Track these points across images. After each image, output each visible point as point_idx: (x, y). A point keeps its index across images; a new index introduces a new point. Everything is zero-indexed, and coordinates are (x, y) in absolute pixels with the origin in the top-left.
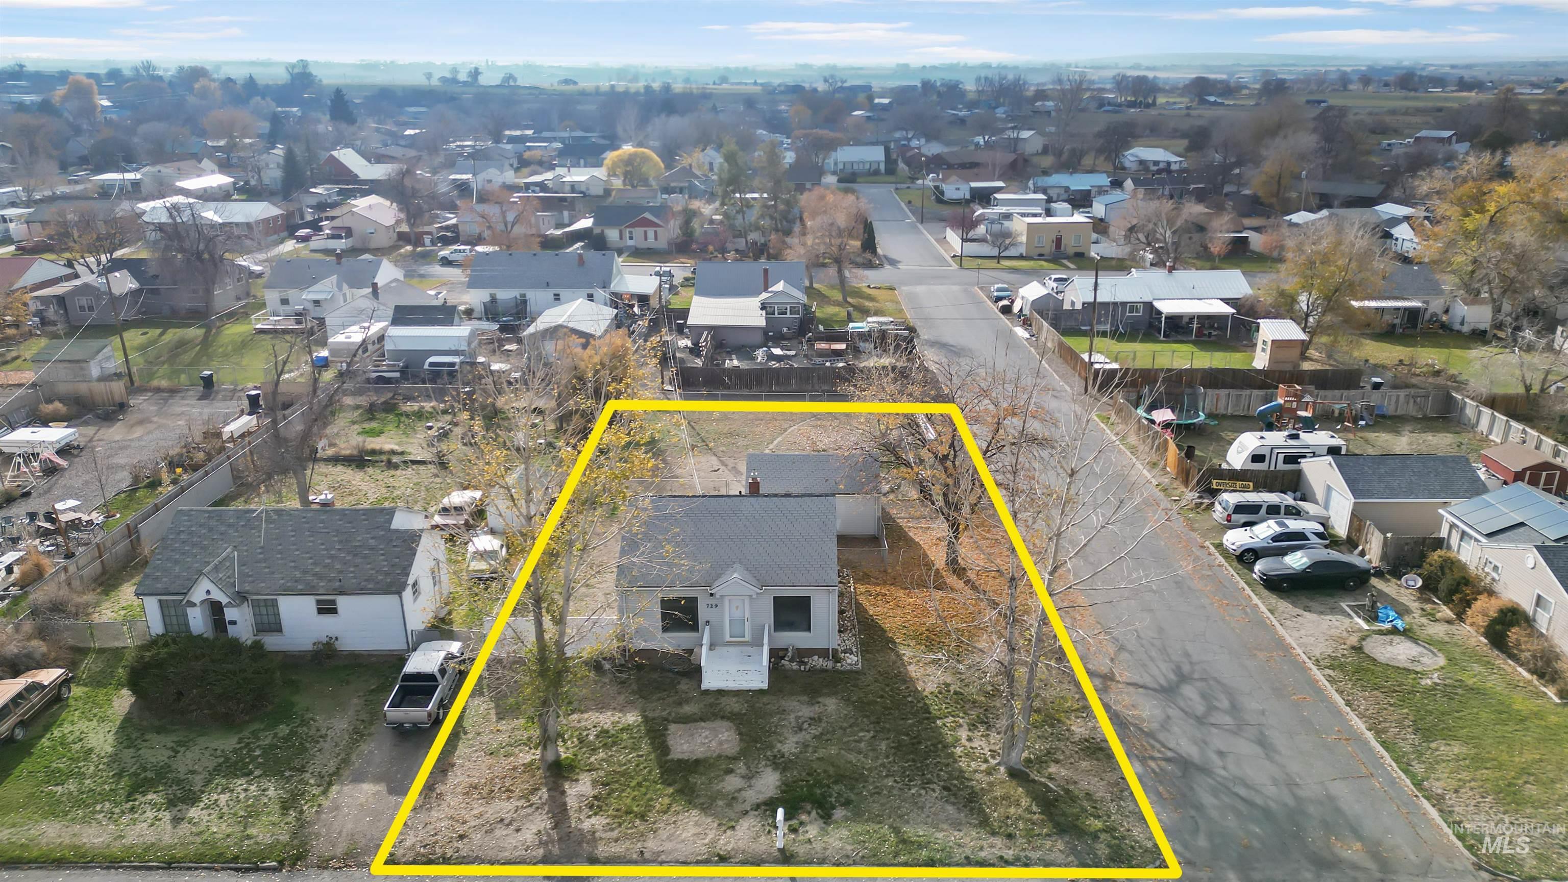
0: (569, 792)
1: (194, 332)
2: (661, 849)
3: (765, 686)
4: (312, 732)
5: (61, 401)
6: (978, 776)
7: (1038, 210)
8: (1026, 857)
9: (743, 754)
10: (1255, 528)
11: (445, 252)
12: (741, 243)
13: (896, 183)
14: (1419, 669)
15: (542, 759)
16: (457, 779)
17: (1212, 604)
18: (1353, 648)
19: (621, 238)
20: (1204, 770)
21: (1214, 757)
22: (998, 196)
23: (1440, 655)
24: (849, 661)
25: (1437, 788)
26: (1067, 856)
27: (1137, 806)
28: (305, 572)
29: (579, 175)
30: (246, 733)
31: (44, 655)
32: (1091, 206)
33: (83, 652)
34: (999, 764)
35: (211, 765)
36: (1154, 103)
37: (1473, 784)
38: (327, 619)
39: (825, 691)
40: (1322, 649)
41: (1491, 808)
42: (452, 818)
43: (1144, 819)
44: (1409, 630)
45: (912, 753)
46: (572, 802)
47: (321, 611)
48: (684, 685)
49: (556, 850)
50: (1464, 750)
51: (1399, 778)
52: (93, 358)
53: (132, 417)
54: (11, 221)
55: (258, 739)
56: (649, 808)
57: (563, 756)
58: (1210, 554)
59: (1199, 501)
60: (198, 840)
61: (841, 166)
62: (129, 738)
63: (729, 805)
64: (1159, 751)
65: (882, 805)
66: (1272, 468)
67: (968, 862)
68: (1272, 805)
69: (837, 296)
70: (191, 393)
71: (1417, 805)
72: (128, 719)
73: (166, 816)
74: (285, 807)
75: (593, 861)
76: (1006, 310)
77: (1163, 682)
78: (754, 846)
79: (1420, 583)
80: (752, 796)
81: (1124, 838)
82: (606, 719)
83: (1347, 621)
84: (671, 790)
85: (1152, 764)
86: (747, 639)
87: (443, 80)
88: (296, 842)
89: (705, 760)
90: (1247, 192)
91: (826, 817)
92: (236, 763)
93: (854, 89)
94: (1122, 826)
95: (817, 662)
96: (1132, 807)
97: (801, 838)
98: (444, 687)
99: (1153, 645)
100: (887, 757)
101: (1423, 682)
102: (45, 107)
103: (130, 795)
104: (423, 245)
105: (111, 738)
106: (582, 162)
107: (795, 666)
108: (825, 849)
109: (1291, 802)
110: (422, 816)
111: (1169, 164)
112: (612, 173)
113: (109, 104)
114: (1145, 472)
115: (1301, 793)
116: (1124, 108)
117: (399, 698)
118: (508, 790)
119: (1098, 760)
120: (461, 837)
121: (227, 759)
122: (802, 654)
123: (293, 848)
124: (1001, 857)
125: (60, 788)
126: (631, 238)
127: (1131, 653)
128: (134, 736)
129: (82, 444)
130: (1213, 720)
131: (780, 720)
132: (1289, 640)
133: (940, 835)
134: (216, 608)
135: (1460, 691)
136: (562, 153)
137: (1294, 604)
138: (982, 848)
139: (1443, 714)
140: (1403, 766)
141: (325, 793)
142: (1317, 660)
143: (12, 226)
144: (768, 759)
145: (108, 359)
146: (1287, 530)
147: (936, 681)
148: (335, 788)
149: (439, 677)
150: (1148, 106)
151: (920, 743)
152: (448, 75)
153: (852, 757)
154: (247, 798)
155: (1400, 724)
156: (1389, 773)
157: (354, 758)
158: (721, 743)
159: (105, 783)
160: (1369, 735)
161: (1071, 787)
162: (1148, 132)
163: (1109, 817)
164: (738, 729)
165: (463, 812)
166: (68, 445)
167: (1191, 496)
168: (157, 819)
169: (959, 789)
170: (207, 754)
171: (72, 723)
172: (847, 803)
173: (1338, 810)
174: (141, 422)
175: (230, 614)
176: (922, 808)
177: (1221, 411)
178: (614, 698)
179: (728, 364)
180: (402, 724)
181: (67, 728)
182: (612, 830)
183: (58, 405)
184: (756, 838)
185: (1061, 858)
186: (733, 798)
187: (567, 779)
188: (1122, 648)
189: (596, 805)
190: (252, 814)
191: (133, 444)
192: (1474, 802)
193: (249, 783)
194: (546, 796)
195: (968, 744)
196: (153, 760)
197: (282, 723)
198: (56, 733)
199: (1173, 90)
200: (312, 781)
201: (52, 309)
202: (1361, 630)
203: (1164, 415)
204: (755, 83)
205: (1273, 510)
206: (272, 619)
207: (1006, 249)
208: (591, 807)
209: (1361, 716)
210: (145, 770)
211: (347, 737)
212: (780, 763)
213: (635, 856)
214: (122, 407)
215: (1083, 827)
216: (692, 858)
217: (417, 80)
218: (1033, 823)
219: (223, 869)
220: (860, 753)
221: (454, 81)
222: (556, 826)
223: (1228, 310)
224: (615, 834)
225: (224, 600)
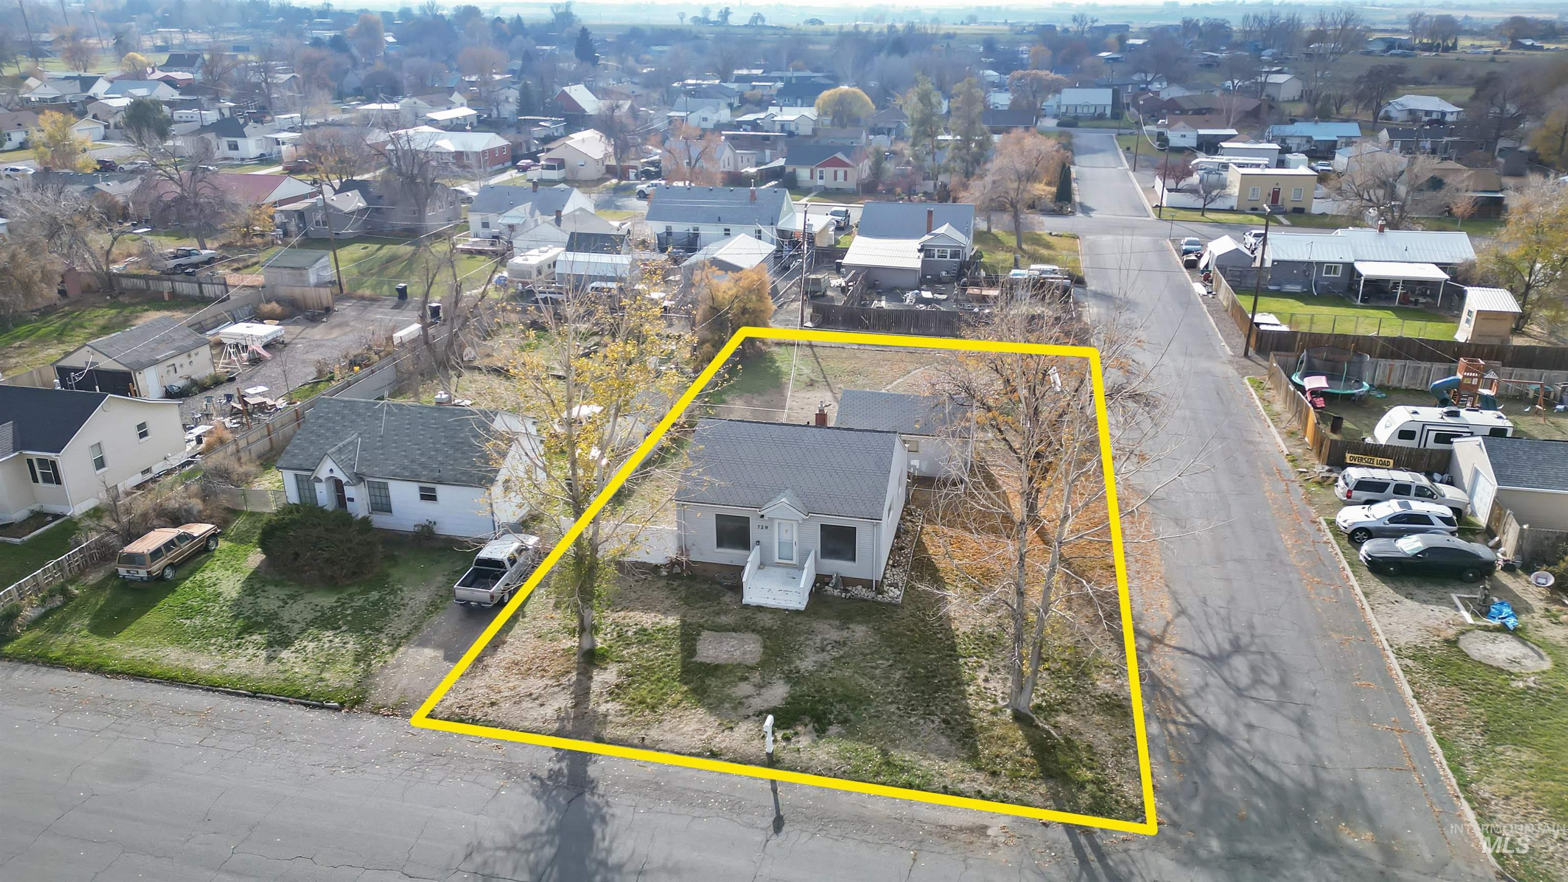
0: (595, 678)
1: (405, 249)
2: (661, 738)
3: (802, 607)
4: (398, 600)
5: (278, 302)
6: (981, 715)
7: (1266, 161)
8: (1004, 795)
9: (763, 665)
10: (1374, 507)
11: (642, 187)
12: (929, 186)
13: (1119, 128)
14: (1516, 670)
15: (579, 647)
16: (504, 654)
17: (1301, 580)
18: (1447, 641)
19: (812, 178)
20: (1225, 740)
21: (1241, 729)
22: (1224, 144)
23: (1548, 659)
24: (891, 594)
25: (1485, 791)
26: (1046, 800)
27: (1138, 764)
28: (413, 461)
29: (789, 114)
30: (345, 595)
31: (200, 512)
32: (1333, 158)
33: (235, 513)
34: (1007, 706)
35: (310, 617)
36: (1454, 47)
37: (1531, 793)
38: (428, 505)
39: (859, 618)
40: (1409, 637)
41: (1541, 820)
42: (489, 687)
43: (1140, 777)
44: (1520, 630)
45: (923, 685)
46: (595, 687)
47: (423, 497)
48: (727, 598)
49: (569, 726)
50: (1535, 759)
51: (1446, 776)
52: (311, 266)
53: (335, 320)
54: (283, 143)
55: (353, 601)
56: (662, 701)
57: (599, 646)
58: (1319, 530)
59: (1327, 474)
60: (282, 677)
61: (1063, 110)
62: (252, 587)
63: (734, 708)
64: (1183, 716)
65: (878, 728)
66: (1422, 446)
67: (946, 791)
68: (1288, 783)
69: (1012, 241)
70: (387, 302)
71: (1454, 805)
72: (256, 573)
73: (263, 654)
74: (358, 658)
75: (599, 740)
76: (1191, 265)
77: (1214, 650)
78: (745, 747)
79: (1552, 581)
80: (757, 703)
81: (1111, 791)
82: (648, 619)
83: (1451, 613)
84: (686, 688)
85: (1172, 728)
86: (794, 562)
87: (696, 19)
88: (358, 689)
89: (725, 666)
90: (1525, 148)
91: (821, 731)
92: (329, 618)
93: (1108, 29)
94: (1113, 780)
95: (861, 591)
96: (1132, 763)
97: (792, 746)
98: (511, 575)
99: (1217, 613)
100: (898, 685)
101: (1514, 684)
102: (337, 44)
103: (240, 634)
104: (628, 179)
105: (238, 586)
106: (799, 101)
107: (836, 592)
108: (811, 759)
109: (1309, 781)
110: (466, 683)
111: (1444, 114)
112: (823, 113)
113: (393, 40)
114: (1279, 440)
115: (1324, 775)
116: (1418, 52)
117: (471, 579)
118: (544, 670)
119: (1113, 716)
120: (493, 704)
121: (323, 614)
122: (846, 582)
123: (355, 693)
124: (979, 792)
125: (188, 622)
126: (821, 178)
127: (1191, 618)
128: (256, 586)
129: (287, 340)
130: (1254, 693)
131: (807, 639)
132: (1376, 625)
133: (925, 763)
134: (339, 486)
135: (1555, 698)
136: (781, 93)
137: (1396, 590)
138: (962, 781)
139: (1524, 719)
140: (1454, 765)
141: (392, 652)
142: (1400, 649)
143: (283, 148)
144: (783, 673)
145: (325, 268)
146: (1409, 512)
147: (973, 622)
148: (402, 649)
149: (507, 564)
150: (1447, 49)
151: (935, 677)
152: (700, 15)
153: (863, 681)
154: (330, 648)
155: (1469, 724)
156: (1436, 770)
157: (424, 626)
158: (744, 653)
159: (223, 621)
160: (1428, 730)
161: (1074, 738)
162: (1435, 79)
163: (1103, 770)
164: (765, 641)
165: (501, 683)
166: (274, 340)
167: (1320, 469)
168: (255, 656)
169: (959, 724)
170: (309, 607)
171: (212, 570)
172: (844, 722)
173: (1360, 798)
174: (340, 325)
175: (349, 492)
176: (916, 736)
177: (1394, 382)
178: (662, 602)
179: (875, 304)
180: (469, 602)
181: (207, 574)
182: (623, 716)
183: (274, 306)
184: (748, 741)
185: (1040, 800)
186: (740, 703)
187: (596, 666)
188: (1182, 612)
189: (615, 692)
190: (330, 661)
191: (328, 343)
192: (1524, 811)
193: (335, 636)
194: (574, 679)
195: (982, 684)
196: (266, 608)
197: (375, 589)
198: (198, 577)
199: (1484, 32)
200: (385, 641)
201: (293, 222)
202: (1463, 624)
203: (1318, 382)
204: (1006, 23)
205: (1402, 490)
206: (384, 501)
207: (1212, 200)
208: (611, 694)
209: (1426, 709)
210: (257, 615)
211: (423, 608)
212: (794, 678)
213: (636, 741)
214: (328, 311)
215: (1072, 776)
216: (687, 750)
217: (670, 20)
218: (1022, 765)
219: (296, 703)
220: (872, 678)
221: (706, 21)
222: (575, 706)
223: (1442, 275)
224: (624, 720)
225: (344, 479)
